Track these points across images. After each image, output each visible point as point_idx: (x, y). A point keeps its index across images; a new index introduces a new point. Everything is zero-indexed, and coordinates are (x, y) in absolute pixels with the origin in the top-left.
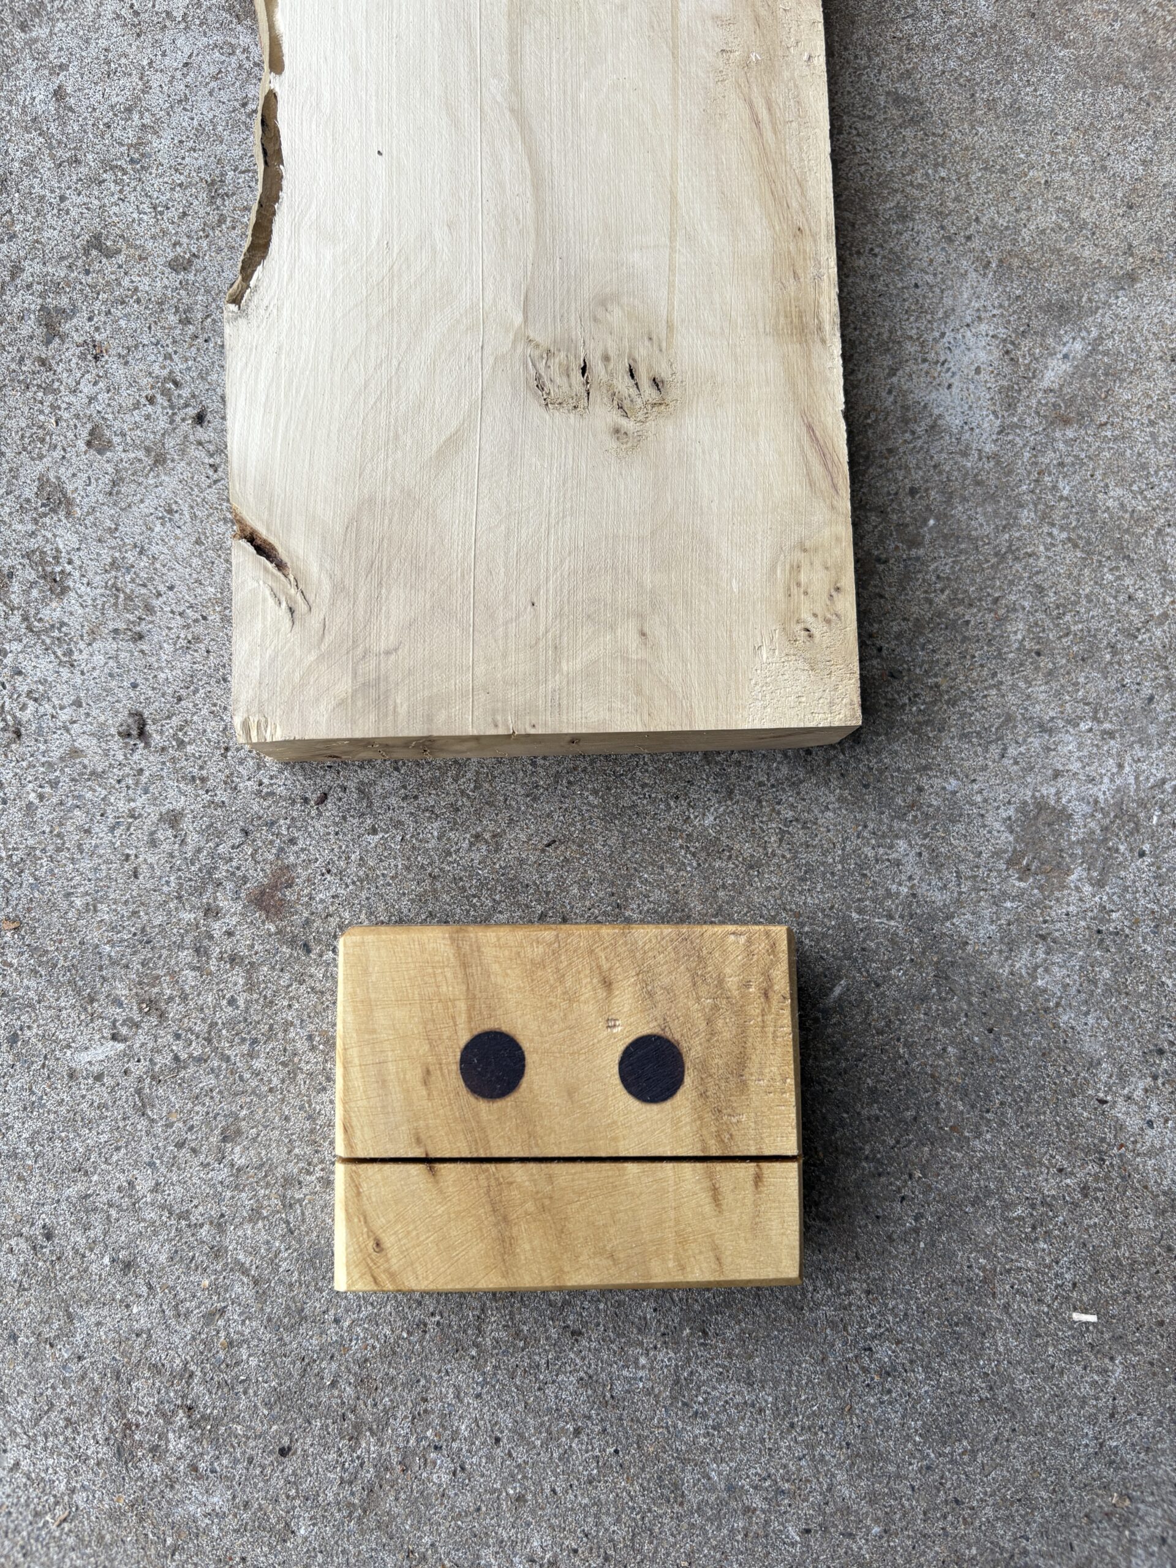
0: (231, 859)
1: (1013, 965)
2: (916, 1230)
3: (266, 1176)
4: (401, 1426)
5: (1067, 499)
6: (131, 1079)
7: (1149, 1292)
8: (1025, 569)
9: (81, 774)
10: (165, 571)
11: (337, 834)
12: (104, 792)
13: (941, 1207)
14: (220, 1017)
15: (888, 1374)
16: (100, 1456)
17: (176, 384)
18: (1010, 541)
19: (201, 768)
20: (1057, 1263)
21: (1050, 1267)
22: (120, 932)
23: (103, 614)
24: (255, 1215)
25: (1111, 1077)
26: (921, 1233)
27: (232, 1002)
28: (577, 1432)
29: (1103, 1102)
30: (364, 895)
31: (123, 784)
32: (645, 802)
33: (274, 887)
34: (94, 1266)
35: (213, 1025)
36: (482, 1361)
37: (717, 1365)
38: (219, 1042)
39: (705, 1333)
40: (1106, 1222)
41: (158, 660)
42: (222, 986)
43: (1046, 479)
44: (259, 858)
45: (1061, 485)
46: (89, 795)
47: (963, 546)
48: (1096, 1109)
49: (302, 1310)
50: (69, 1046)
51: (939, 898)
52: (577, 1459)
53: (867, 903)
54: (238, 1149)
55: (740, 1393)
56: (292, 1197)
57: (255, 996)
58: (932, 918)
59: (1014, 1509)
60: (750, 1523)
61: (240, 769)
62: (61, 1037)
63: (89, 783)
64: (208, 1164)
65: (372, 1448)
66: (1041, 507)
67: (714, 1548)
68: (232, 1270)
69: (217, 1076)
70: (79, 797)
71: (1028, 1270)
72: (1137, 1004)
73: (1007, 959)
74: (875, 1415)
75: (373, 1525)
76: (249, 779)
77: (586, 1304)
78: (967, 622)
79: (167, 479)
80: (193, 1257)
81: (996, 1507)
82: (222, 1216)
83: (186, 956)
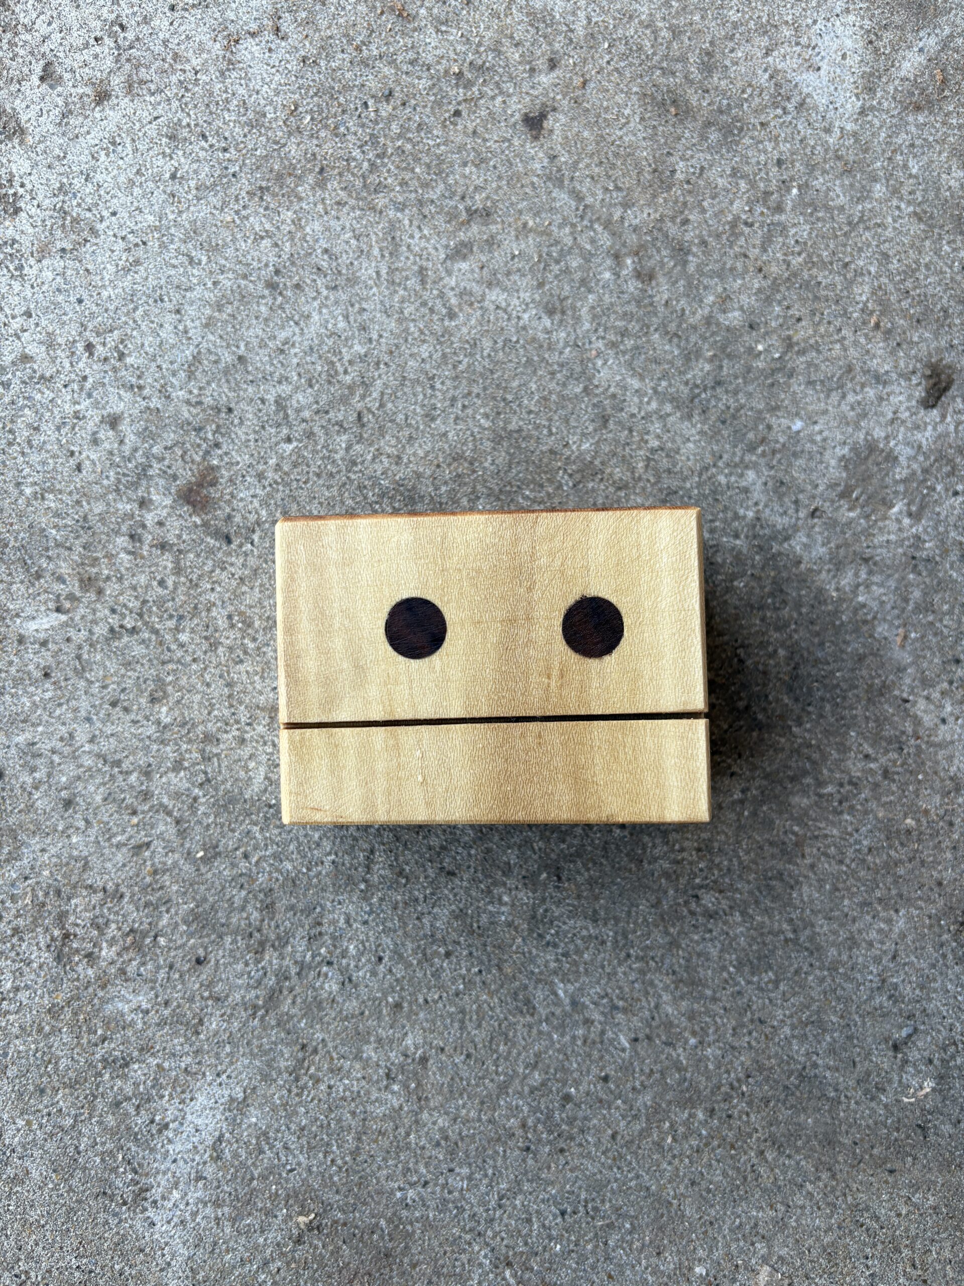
0: (163, 459)
1: (838, 583)
2: (742, 802)
3: (189, 733)
4: (299, 945)
5: (916, 177)
6: (72, 646)
7: (931, 859)
8: (873, 238)
9: (31, 378)
10: (108, 197)
11: (256, 441)
12: (52, 395)
13: (765, 783)
14: (151, 597)
15: (711, 917)
16: (42, 960)
17: (123, 27)
18: (862, 212)
19: (139, 377)
20: (857, 831)
21: (851, 835)
22: (64, 518)
23: (51, 234)
24: (178, 766)
25: (914, 680)
26: (747, 805)
27: (162, 583)
28: (448, 954)
29: (906, 701)
30: (279, 496)
31: (69, 389)
32: (530, 427)
33: (200, 485)
34: (39, 802)
35: (145, 602)
36: (369, 894)
37: (568, 905)
38: (150, 617)
39: (559, 879)
40: (900, 799)
41: (102, 279)
42: (153, 569)
43: (899, 158)
44: (187, 458)
45: (910, 164)
46: (38, 397)
47: (820, 215)
48: (899, 706)
49: (217, 847)
50: (18, 616)
51: (781, 522)
52: (446, 975)
53: (717, 524)
54: (164, 709)
55: (587, 929)
56: (211, 752)
57: (183, 579)
58: (773, 538)
59: (808, 1029)
60: (589, 1031)
61: (174, 380)
62: (11, 607)
63: (38, 386)
64: (138, 722)
65: (275, 961)
66: (892, 182)
67: (559, 1051)
68: (157, 811)
69: (147, 647)
70: (28, 398)
71: (833, 836)
72: (941, 620)
73: (834, 577)
74: (698, 949)
75: (273, 1023)
76: (181, 389)
77: (460, 850)
78: (819, 283)
79: (111, 113)
80: (124, 799)
81: (793, 1027)
82: (150, 765)
83: (122, 541)
